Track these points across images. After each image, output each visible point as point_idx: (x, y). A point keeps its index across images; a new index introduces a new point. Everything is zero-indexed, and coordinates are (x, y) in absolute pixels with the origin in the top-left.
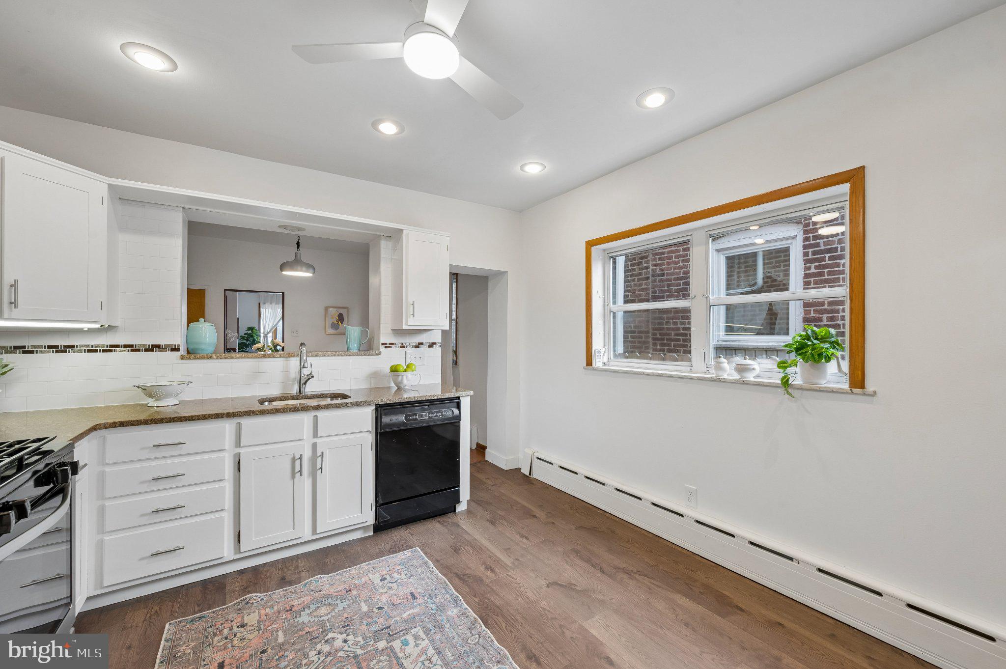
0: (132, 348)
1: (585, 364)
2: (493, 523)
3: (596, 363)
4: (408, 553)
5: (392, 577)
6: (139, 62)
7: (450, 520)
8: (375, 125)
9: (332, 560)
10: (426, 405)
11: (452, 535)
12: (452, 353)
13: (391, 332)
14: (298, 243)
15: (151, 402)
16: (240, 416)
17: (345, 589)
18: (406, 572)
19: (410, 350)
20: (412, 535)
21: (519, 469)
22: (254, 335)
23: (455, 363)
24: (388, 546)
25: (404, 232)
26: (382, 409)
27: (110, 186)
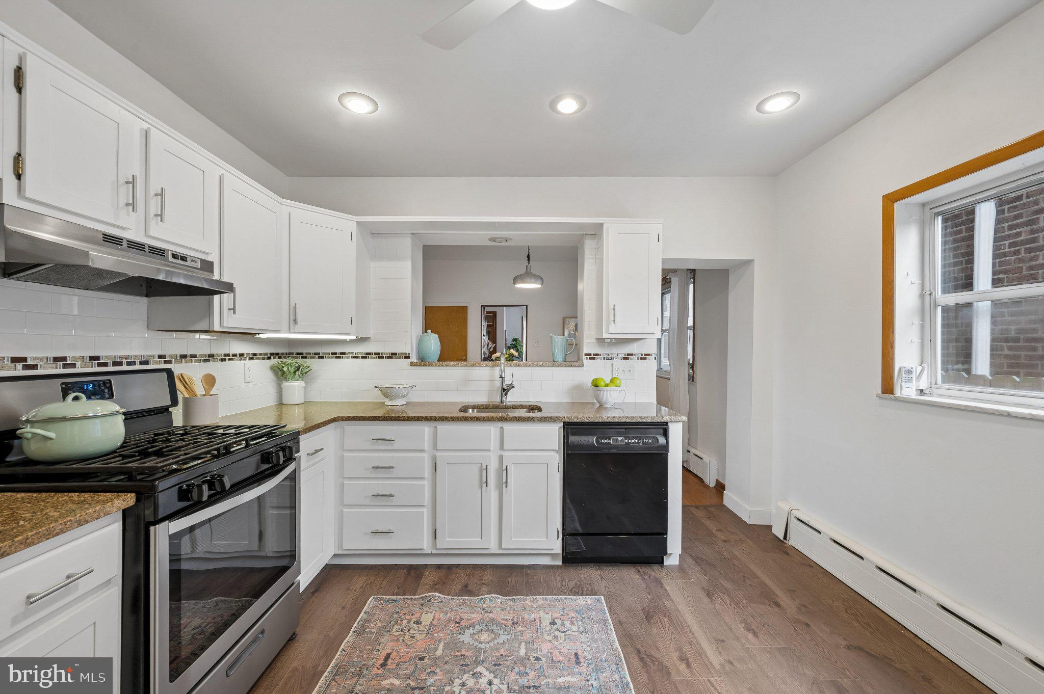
0: (379, 356)
1: (880, 391)
2: (709, 595)
3: (901, 389)
4: (590, 600)
5: (563, 624)
6: (353, 110)
7: (652, 574)
8: (553, 105)
9: (513, 581)
10: (622, 429)
11: (649, 594)
12: (687, 367)
13: (595, 341)
14: (528, 256)
15: (388, 403)
16: (435, 420)
17: (513, 620)
18: (580, 623)
19: (618, 363)
20: (602, 578)
21: (770, 527)
22: (518, 345)
23: (692, 378)
24: (572, 584)
25: (605, 226)
26: (571, 428)
27: (358, 223)
